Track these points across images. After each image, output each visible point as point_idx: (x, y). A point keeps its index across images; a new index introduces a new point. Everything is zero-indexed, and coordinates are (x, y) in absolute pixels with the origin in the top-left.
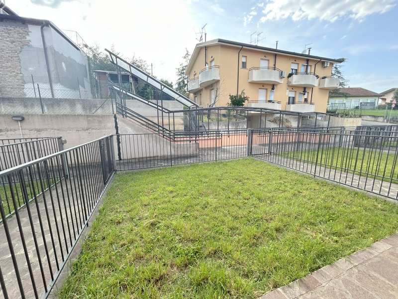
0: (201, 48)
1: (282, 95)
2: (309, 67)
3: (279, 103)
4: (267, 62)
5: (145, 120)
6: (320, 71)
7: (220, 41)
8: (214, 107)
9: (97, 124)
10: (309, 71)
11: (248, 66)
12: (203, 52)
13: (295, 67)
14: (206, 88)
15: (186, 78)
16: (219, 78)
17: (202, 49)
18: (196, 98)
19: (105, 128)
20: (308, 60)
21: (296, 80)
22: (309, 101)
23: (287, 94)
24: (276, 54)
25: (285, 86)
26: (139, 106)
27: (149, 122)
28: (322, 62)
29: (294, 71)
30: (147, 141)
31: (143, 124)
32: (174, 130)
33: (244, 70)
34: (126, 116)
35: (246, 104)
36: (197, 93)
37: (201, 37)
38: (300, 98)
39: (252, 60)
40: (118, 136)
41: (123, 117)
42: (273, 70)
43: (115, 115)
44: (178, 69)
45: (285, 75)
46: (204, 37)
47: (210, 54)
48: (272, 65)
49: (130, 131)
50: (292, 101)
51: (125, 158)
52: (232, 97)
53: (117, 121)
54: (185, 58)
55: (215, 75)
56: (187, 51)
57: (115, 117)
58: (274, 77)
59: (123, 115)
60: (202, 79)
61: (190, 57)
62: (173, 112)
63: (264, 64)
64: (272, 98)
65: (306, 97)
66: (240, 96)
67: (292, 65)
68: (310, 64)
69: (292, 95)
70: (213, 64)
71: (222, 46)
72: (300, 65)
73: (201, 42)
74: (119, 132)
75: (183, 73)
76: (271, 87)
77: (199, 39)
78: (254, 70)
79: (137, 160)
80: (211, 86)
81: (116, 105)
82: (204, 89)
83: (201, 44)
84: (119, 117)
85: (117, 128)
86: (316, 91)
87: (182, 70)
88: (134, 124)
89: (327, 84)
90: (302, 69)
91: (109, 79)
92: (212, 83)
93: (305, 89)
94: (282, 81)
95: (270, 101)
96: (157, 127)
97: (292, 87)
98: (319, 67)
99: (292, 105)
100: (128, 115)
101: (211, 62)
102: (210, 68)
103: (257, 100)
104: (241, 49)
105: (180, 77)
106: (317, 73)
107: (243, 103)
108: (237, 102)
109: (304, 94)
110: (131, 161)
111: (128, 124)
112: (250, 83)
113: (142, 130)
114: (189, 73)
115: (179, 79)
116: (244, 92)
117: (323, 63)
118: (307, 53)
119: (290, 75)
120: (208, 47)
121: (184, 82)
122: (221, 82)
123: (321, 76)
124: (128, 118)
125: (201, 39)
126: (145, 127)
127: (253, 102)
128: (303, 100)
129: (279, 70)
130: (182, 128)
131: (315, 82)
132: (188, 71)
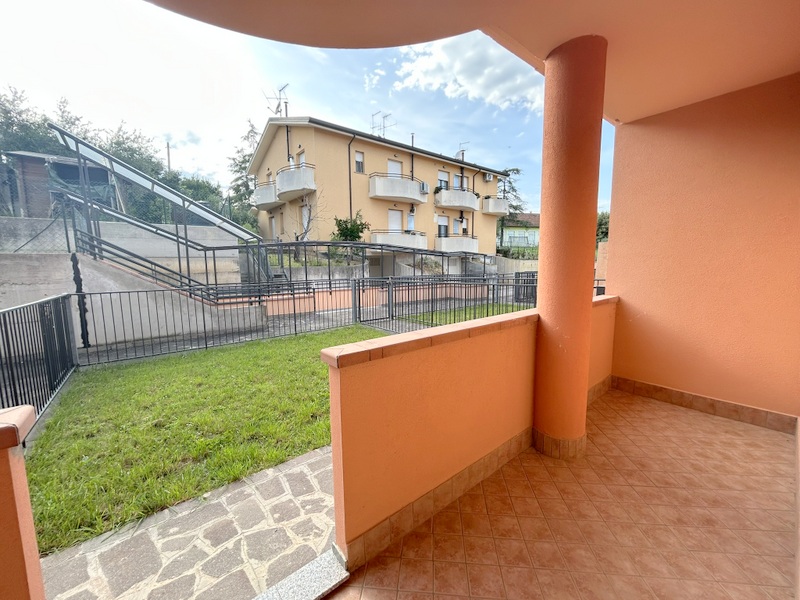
0: (280, 127)
1: (427, 221)
2: (465, 180)
3: (422, 234)
4: (399, 165)
5: (149, 265)
6: (480, 187)
7: (312, 121)
8: (305, 240)
9: (25, 275)
10: (465, 186)
11: (368, 169)
12: (283, 135)
13: (444, 177)
14: (293, 202)
15: (252, 179)
16: (313, 187)
17: (280, 130)
18: (273, 220)
19: (46, 281)
20: (462, 168)
21: (446, 198)
22: (470, 232)
23: (435, 221)
24: (413, 154)
25: (431, 208)
26: (134, 236)
27: (158, 269)
28: (482, 173)
29: (443, 184)
30: (152, 304)
31: (144, 274)
32: (216, 284)
33: (360, 175)
34: (102, 258)
35: (365, 236)
36: (274, 210)
37: (279, 105)
38: (456, 228)
39: (373, 160)
40: (82, 298)
41: (95, 259)
42: (410, 181)
43: (74, 255)
44: (234, 159)
45: (430, 189)
46: (283, 106)
47: (297, 139)
48: (407, 171)
49: (111, 285)
50: (443, 232)
51: (102, 341)
52: (339, 223)
53: (79, 266)
54: (247, 138)
55: (306, 181)
56: (252, 126)
57: (74, 260)
58: (411, 192)
59: (94, 255)
60: (283, 185)
61: (258, 138)
62: (214, 249)
63: (394, 168)
64: (411, 227)
65: (464, 225)
66: (355, 221)
67: (440, 173)
68: (465, 175)
69: (443, 222)
70: (303, 159)
71: (317, 130)
72: (452, 175)
73: (278, 115)
74: (85, 289)
75: (245, 168)
76: (409, 208)
77: (274, 110)
78: (377, 178)
79: (130, 345)
80: (301, 199)
81: (76, 235)
82: (288, 203)
83: (277, 119)
84: (84, 259)
85: (78, 281)
86: (478, 217)
87: (243, 162)
88: (121, 272)
89: (492, 207)
90: (455, 182)
91: (53, 174)
92: (302, 194)
93: (462, 213)
94: (424, 199)
95: (407, 232)
96: (178, 278)
97: (444, 210)
98: (478, 180)
99: (443, 239)
100: (105, 254)
101: (299, 155)
102: (298, 166)
103: (386, 231)
104: (353, 139)
105: (239, 175)
106: (476, 191)
107: (361, 234)
108: (350, 232)
109: (462, 222)
110: (114, 347)
111: (106, 273)
112: (371, 198)
113: (140, 284)
114: (257, 169)
115: (237, 180)
116: (361, 213)
117: (484, 175)
118: (460, 158)
119: (437, 190)
120: (291, 127)
121: (247, 187)
122: (318, 193)
123: (483, 194)
124: (105, 260)
125: (278, 110)
126: (150, 279)
127: (379, 232)
128: (461, 232)
129: (418, 180)
130: (236, 279)
131: (476, 204)
132: (255, 165)
